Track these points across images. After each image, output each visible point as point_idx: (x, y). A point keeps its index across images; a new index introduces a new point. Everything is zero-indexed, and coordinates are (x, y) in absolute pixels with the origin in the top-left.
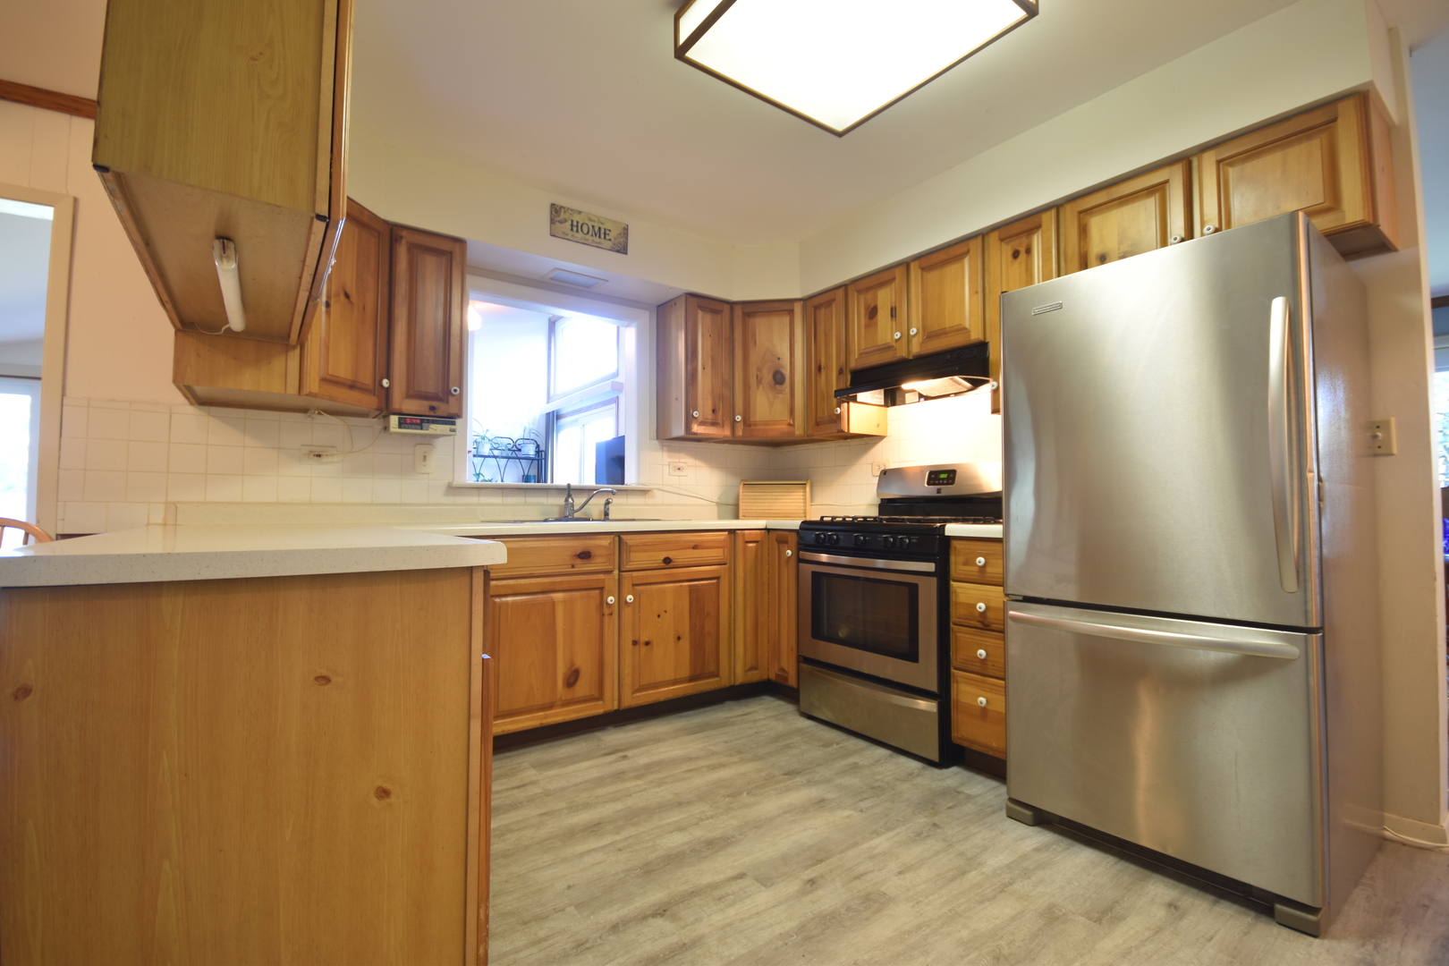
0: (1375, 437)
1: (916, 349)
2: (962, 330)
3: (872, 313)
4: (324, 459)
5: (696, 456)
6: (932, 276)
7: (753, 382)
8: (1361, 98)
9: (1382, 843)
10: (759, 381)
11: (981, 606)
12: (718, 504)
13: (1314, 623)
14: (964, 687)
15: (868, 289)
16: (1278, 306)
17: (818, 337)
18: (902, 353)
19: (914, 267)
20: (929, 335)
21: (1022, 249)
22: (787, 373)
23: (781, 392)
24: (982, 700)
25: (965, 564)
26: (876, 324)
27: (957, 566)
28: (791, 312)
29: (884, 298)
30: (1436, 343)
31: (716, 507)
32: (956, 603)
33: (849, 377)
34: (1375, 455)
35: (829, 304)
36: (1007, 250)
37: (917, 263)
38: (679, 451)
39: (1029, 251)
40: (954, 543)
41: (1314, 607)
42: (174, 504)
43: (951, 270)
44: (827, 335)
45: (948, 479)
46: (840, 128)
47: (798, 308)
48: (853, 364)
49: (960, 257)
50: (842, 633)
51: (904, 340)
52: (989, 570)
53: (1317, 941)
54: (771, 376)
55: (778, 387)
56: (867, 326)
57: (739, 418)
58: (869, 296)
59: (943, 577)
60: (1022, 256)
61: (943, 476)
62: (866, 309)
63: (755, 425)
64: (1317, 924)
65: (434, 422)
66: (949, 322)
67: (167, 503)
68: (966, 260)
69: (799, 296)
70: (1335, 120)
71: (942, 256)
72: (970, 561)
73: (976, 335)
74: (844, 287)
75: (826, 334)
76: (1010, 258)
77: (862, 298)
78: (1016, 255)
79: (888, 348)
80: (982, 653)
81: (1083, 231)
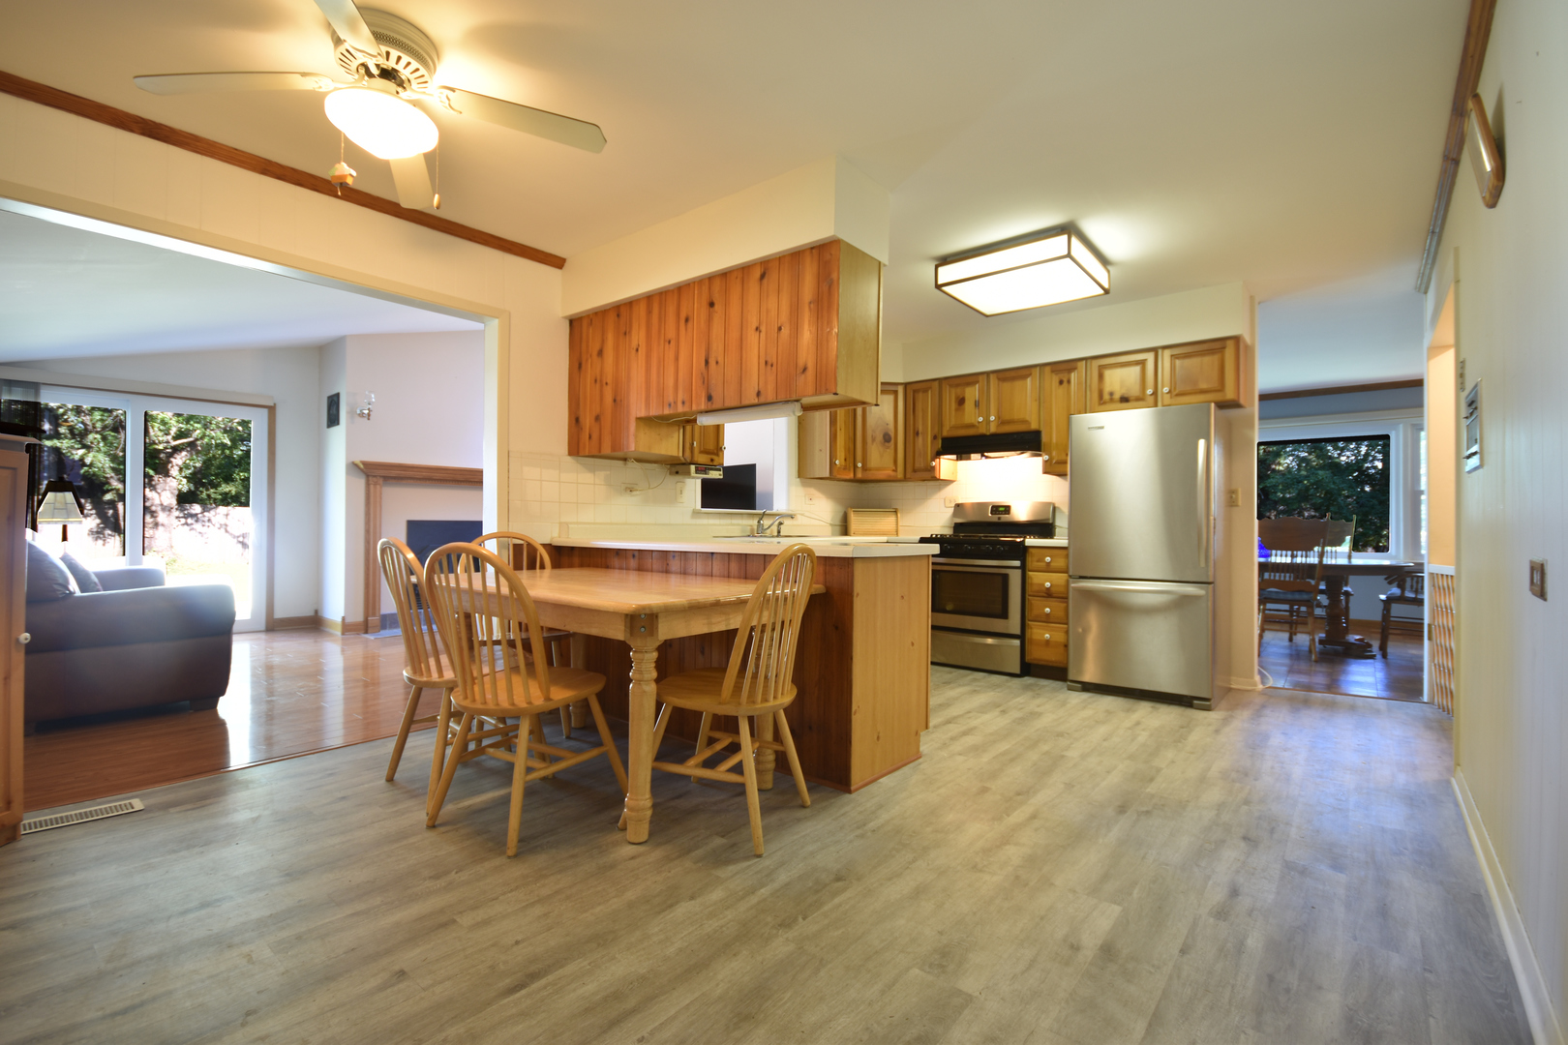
0: (1231, 497)
1: (993, 429)
2: (1025, 422)
3: (961, 401)
4: (634, 493)
5: (819, 489)
6: (1006, 386)
7: (869, 440)
8: (1236, 339)
9: (1230, 690)
10: (874, 440)
11: (1048, 584)
12: (831, 525)
13: (1211, 580)
14: (1035, 631)
15: (957, 386)
16: (1202, 443)
17: (916, 412)
18: (983, 430)
19: (992, 377)
20: (1002, 422)
21: (1065, 380)
22: (892, 435)
23: (888, 448)
24: (1047, 635)
25: (1038, 561)
26: (964, 409)
27: (1031, 562)
28: (896, 393)
29: (972, 393)
30: (1260, 424)
31: (830, 527)
32: (1031, 584)
33: (940, 441)
34: (1232, 506)
35: (925, 391)
36: (1056, 379)
37: (995, 375)
38: (810, 486)
39: (1069, 382)
40: (1031, 550)
41: (1211, 573)
42: (567, 524)
43: (1018, 384)
44: (924, 412)
45: (1005, 511)
46: (988, 312)
47: (901, 390)
48: (945, 434)
49: (1025, 377)
50: (949, 607)
51: (984, 423)
52: (1052, 564)
53: (1210, 713)
54: (881, 436)
55: (887, 444)
56: (956, 410)
57: (860, 465)
58: (959, 390)
59: (1023, 568)
60: (1065, 383)
61: (1001, 509)
62: (957, 398)
63: (870, 470)
64: (1210, 706)
65: (712, 469)
66: (1016, 416)
67: (560, 523)
68: (1029, 380)
69: (902, 381)
70: (1224, 348)
71: (1013, 374)
72: (1041, 560)
73: (1034, 426)
74: (940, 380)
75: (923, 410)
76: (1058, 384)
77: (953, 391)
78: (1061, 382)
79: (972, 426)
80: (1048, 610)
81: (1101, 377)
